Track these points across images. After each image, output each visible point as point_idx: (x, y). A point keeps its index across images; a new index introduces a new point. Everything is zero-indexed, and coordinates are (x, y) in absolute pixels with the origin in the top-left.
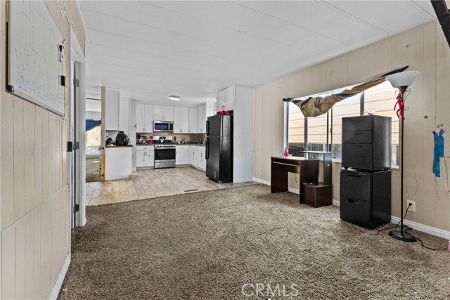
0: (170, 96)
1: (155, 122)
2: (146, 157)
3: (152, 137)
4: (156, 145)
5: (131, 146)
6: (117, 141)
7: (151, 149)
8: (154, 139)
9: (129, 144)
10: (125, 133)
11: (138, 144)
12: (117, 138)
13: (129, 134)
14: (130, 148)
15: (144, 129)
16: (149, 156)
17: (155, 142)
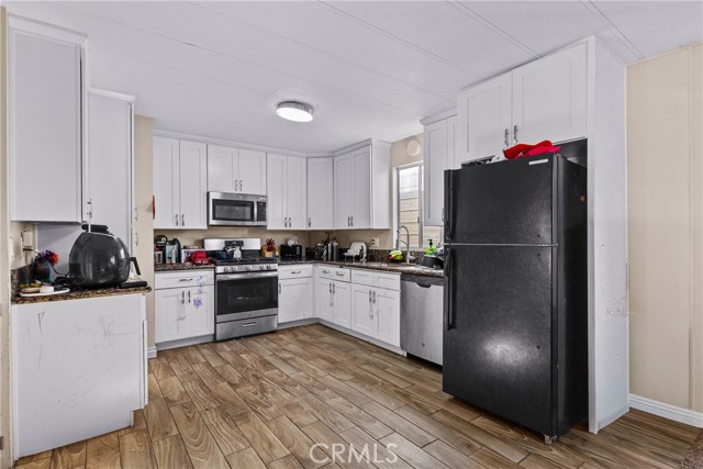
0: (281, 105)
1: (213, 196)
2: (190, 307)
3: (202, 243)
4: (220, 269)
5: (141, 286)
6: (74, 267)
7: (202, 281)
8: (207, 249)
9: (133, 277)
10: (116, 232)
11: (162, 264)
12: (74, 255)
13: (130, 233)
14: (139, 298)
15: (180, 218)
16: (198, 303)
17: (215, 258)
